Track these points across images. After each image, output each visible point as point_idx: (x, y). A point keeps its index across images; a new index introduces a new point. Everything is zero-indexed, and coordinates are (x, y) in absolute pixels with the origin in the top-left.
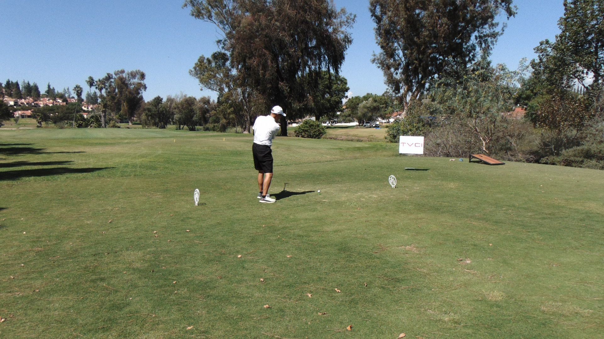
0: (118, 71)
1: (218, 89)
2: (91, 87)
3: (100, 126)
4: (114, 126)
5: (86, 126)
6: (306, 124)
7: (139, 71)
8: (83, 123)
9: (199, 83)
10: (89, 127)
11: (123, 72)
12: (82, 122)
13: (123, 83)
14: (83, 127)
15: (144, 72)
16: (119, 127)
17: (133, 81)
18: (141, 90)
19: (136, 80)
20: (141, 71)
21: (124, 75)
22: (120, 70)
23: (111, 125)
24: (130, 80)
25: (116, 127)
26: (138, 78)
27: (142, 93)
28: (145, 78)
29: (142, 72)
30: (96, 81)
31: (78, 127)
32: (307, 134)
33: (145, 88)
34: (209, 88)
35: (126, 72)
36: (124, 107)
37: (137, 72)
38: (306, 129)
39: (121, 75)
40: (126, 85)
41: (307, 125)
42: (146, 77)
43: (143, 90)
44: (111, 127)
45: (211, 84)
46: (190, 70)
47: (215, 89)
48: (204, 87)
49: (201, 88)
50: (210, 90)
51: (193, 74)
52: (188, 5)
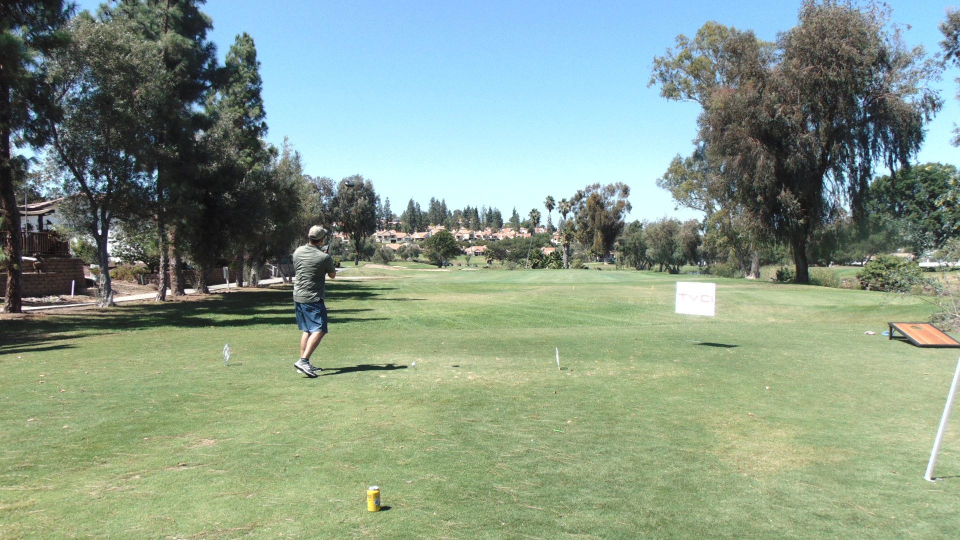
0: (589, 187)
1: (703, 206)
2: (550, 211)
3: (560, 266)
4: (579, 267)
5: (543, 267)
6: (879, 262)
7: (620, 183)
8: (538, 262)
9: (673, 199)
10: (547, 268)
11: (598, 186)
12: (538, 261)
13: (598, 203)
14: (539, 268)
15: (628, 184)
16: (587, 268)
17: (611, 199)
18: (623, 213)
19: (615, 198)
20: (624, 184)
21: (599, 191)
22: (592, 184)
23: (575, 264)
24: (606, 198)
25: (582, 268)
26: (619, 195)
27: (625, 216)
28: (629, 194)
29: (625, 186)
30: (559, 202)
31: (534, 267)
32: (882, 281)
33: (629, 208)
34: (690, 206)
35: (601, 186)
36: (598, 238)
37: (619, 186)
38: (878, 271)
39: (594, 191)
40: (602, 206)
41: (883, 266)
42: (631, 192)
43: (626, 212)
44: (574, 268)
45: (691, 199)
46: (659, 179)
47: (698, 207)
48: (680, 204)
49: (675, 206)
50: (691, 208)
51: (663, 185)
52: (657, 81)
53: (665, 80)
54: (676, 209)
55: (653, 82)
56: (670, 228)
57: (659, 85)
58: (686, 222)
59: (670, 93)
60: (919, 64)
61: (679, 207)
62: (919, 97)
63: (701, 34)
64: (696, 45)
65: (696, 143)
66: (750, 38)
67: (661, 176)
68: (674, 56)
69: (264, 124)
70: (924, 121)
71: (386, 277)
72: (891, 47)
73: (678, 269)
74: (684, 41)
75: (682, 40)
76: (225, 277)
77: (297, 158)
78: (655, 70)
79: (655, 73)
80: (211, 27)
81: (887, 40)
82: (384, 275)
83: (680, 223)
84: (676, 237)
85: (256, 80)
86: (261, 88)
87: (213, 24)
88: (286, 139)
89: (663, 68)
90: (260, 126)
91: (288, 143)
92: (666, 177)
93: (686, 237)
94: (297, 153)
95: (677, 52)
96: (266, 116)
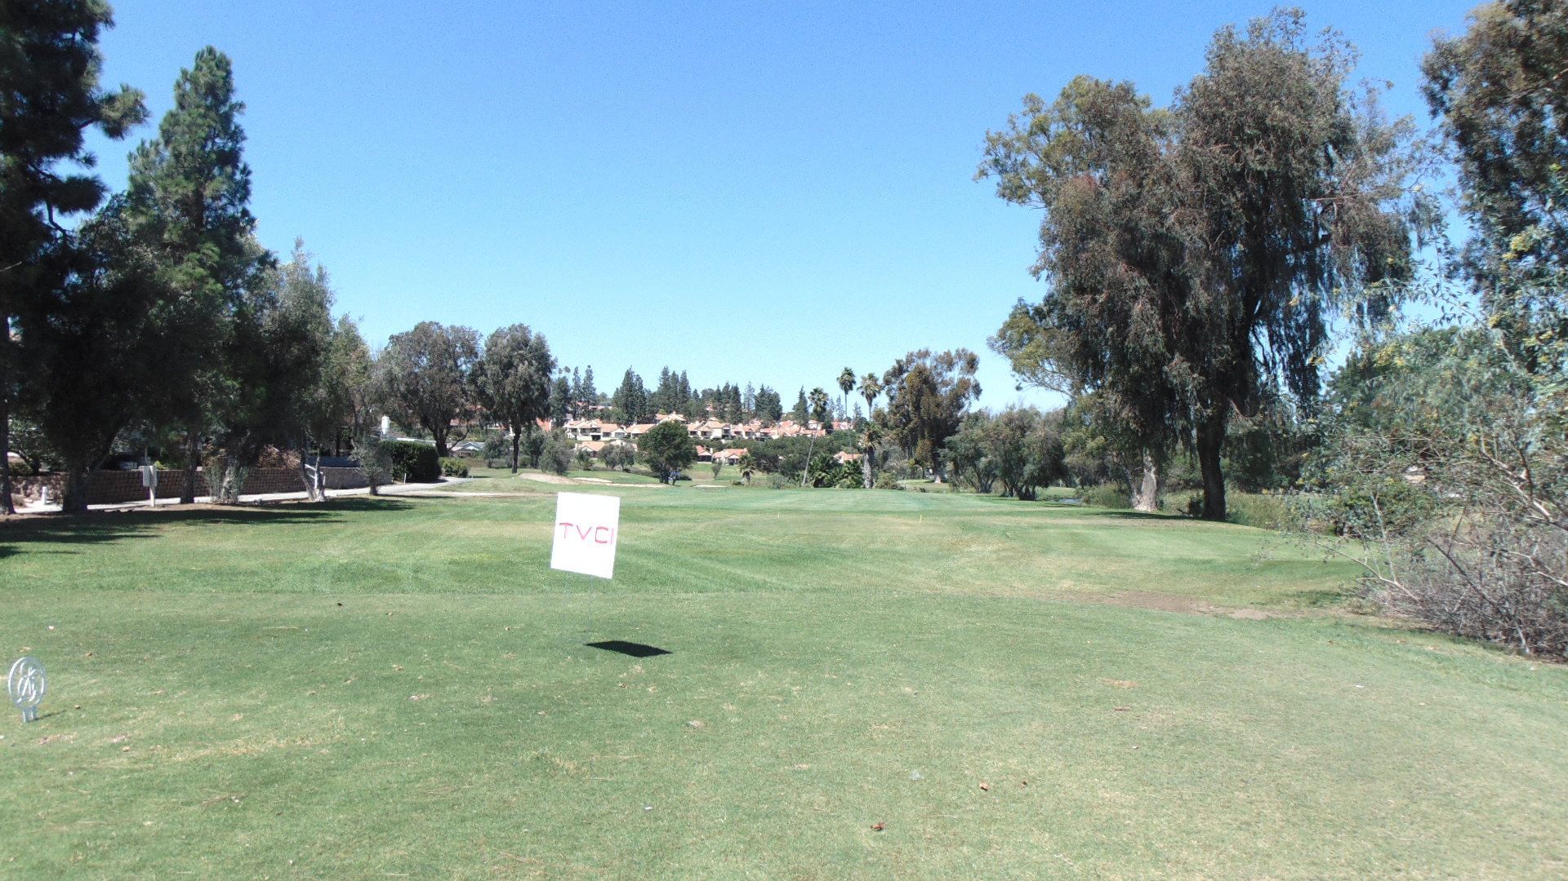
0: (912, 354)
1: (1065, 384)
2: (846, 393)
3: (858, 484)
4: (889, 486)
5: (830, 485)
7: (963, 350)
8: (823, 478)
9: (1014, 372)
10: (837, 487)
11: (925, 354)
12: (824, 474)
13: (925, 383)
14: (825, 486)
15: (976, 353)
16: (902, 489)
17: (948, 375)
18: (967, 398)
19: (955, 375)
20: (969, 351)
21: (928, 363)
22: (916, 351)
23: (881, 481)
24: (940, 374)
25: (894, 487)
26: (962, 369)
27: (970, 403)
28: (977, 369)
29: (972, 354)
30: (864, 378)
31: (816, 485)
33: (977, 390)
34: (1042, 384)
35: (932, 354)
36: (924, 440)
37: (961, 354)
39: (920, 362)
40: (933, 389)
42: (980, 366)
43: (972, 397)
44: (881, 487)
45: (1044, 370)
46: (991, 338)
47: (1056, 387)
48: (1024, 381)
49: (1017, 384)
50: (1043, 388)
51: (998, 348)
52: (990, 172)
53: (1003, 171)
54: (1018, 388)
55: (983, 173)
56: (1020, 423)
57: (995, 178)
58: (1048, 414)
59: (1014, 192)
60: (1403, 149)
61: (1023, 385)
62: (1406, 202)
63: (1065, 95)
64: (1056, 114)
65: (1036, 272)
66: (1126, 94)
67: (994, 333)
68: (1020, 128)
69: (245, 213)
70: (1414, 244)
71: (533, 494)
72: (1358, 117)
73: (1034, 492)
74: (1037, 106)
75: (1033, 103)
76: (146, 483)
77: (322, 277)
78: (988, 153)
79: (988, 159)
80: (109, 22)
81: (1354, 107)
82: (533, 490)
83: (1037, 414)
84: (1030, 437)
85: (236, 135)
86: (240, 149)
87: (114, 18)
88: (299, 244)
89: (1002, 152)
90: (239, 215)
91: (303, 250)
92: (1002, 335)
93: (1047, 438)
94: (320, 268)
95: (1025, 123)
96: (251, 198)
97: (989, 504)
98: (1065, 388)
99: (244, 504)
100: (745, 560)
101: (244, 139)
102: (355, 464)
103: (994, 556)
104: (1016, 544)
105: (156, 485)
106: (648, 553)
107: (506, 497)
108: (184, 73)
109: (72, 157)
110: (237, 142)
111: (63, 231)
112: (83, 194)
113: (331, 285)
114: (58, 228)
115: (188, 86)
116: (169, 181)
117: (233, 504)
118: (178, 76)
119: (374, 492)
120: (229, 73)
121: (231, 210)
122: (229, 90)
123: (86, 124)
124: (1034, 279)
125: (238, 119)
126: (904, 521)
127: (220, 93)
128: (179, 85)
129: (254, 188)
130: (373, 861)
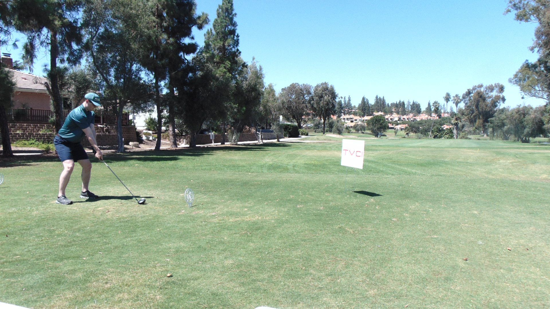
0: (475, 86)
2: (447, 102)
3: (452, 137)
4: (464, 138)
5: (440, 137)
7: (498, 84)
8: (437, 135)
9: (521, 91)
10: (443, 138)
11: (481, 86)
12: (437, 133)
13: (481, 97)
14: (438, 138)
15: (503, 85)
16: (470, 139)
17: (491, 94)
18: (499, 103)
19: (494, 94)
20: (501, 84)
21: (482, 89)
22: (477, 85)
23: (461, 136)
24: (487, 94)
25: (467, 138)
26: (497, 91)
27: (500, 105)
28: (504, 91)
30: (453, 97)
31: (434, 137)
33: (504, 100)
35: (484, 86)
36: (480, 119)
39: (479, 89)
40: (484, 99)
43: (501, 102)
44: (461, 138)
45: (536, 91)
46: (510, 78)
47: (541, 97)
48: (526, 95)
49: (522, 96)
50: (535, 97)
51: (513, 82)
52: (512, 10)
53: (518, 9)
54: (523, 98)
55: (508, 11)
56: (523, 112)
57: (514, 12)
58: (536, 108)
59: (522, 17)
61: (525, 96)
65: (532, 49)
69: (238, 50)
71: (331, 141)
73: (529, 140)
76: (211, 138)
77: (261, 69)
78: (511, 2)
79: (511, 4)
82: (330, 140)
83: (531, 108)
84: (527, 117)
85: (234, 25)
86: (236, 29)
88: (254, 59)
90: (236, 51)
91: (255, 61)
92: (516, 76)
93: (536, 117)
94: (260, 66)
96: (239, 45)
97: (508, 144)
98: (545, 97)
99: (239, 145)
100: (408, 165)
101: (237, 25)
102: (272, 132)
103: (511, 164)
104: (520, 160)
105: (214, 138)
106: (372, 162)
107: (321, 142)
108: (219, 6)
109: (189, 37)
110: (235, 27)
111: (187, 60)
112: (192, 48)
113: (264, 72)
114: (186, 59)
115: (220, 10)
116: (215, 42)
117: (236, 145)
118: (217, 7)
119: (278, 141)
120: (232, 4)
121: (233, 50)
122: (232, 10)
123: (193, 26)
124: (531, 52)
125: (235, 19)
126: (471, 151)
127: (230, 11)
128: (218, 10)
129: (240, 41)
130: (291, 255)
